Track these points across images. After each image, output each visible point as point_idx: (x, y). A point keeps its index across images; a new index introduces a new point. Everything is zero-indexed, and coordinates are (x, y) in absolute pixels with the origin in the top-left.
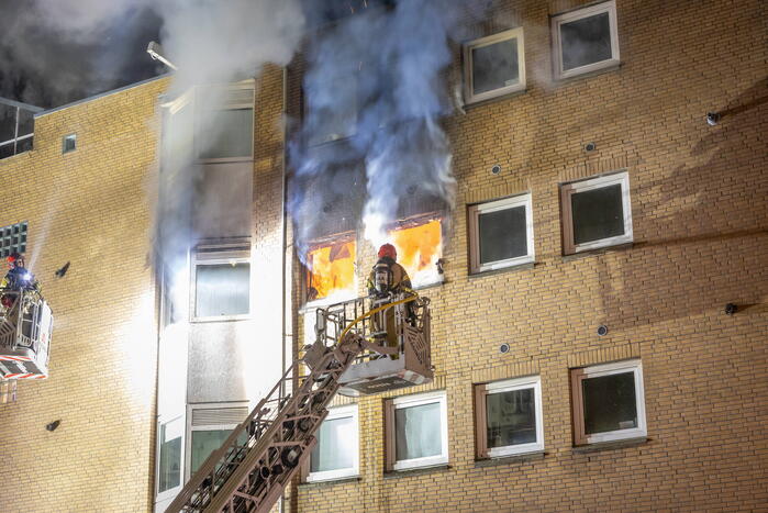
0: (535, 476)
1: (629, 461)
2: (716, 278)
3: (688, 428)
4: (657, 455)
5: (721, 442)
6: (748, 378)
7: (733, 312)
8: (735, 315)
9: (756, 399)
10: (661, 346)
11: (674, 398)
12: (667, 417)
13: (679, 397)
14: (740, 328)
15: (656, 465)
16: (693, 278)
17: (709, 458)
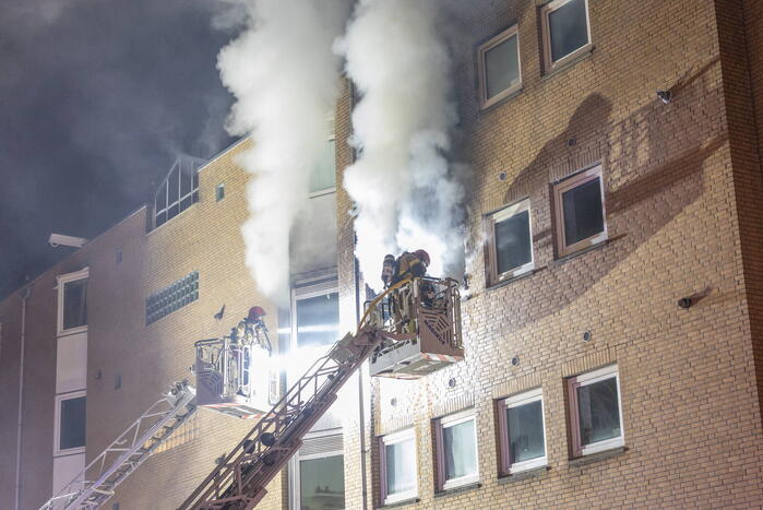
0: (542, 491)
1: (612, 472)
2: (674, 271)
3: (656, 435)
4: (632, 466)
5: (683, 449)
6: (703, 377)
7: (688, 307)
8: (690, 309)
9: (710, 400)
10: (632, 348)
11: (644, 403)
12: (640, 424)
13: (649, 402)
14: (695, 323)
15: (633, 476)
16: (656, 272)
17: (674, 466)
